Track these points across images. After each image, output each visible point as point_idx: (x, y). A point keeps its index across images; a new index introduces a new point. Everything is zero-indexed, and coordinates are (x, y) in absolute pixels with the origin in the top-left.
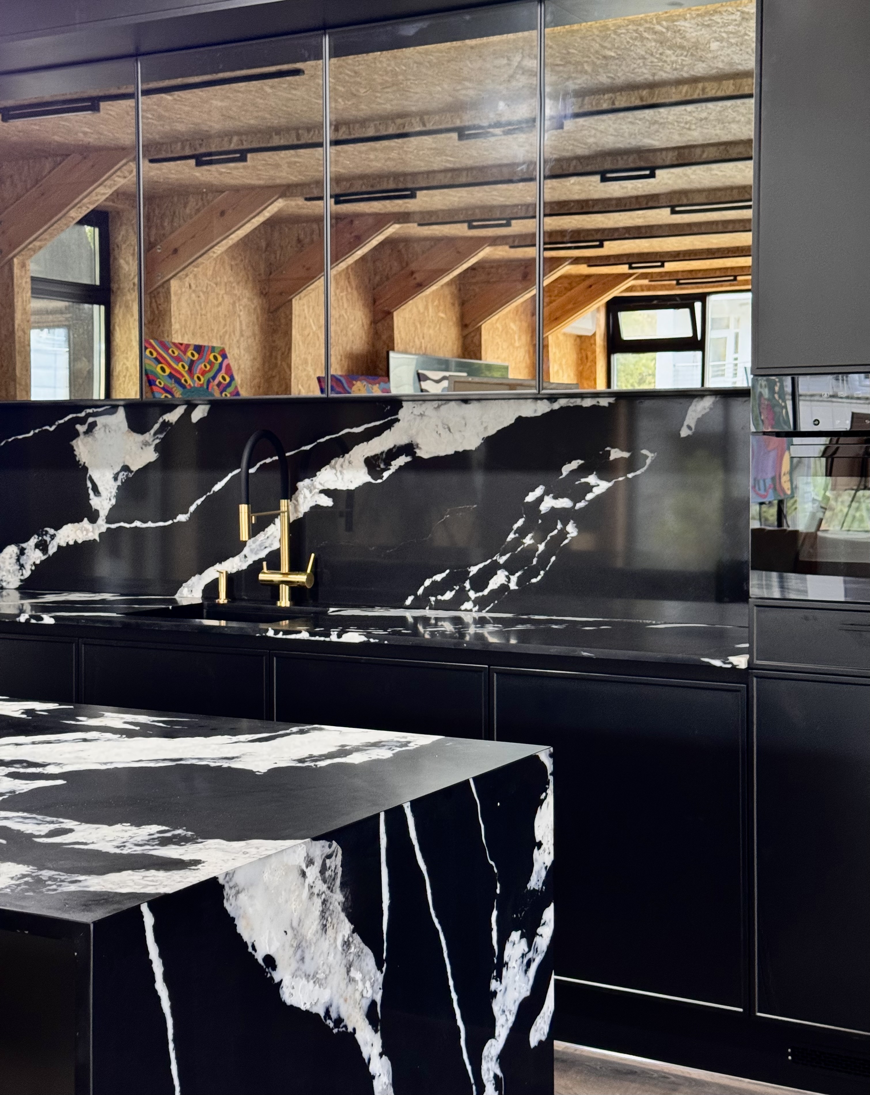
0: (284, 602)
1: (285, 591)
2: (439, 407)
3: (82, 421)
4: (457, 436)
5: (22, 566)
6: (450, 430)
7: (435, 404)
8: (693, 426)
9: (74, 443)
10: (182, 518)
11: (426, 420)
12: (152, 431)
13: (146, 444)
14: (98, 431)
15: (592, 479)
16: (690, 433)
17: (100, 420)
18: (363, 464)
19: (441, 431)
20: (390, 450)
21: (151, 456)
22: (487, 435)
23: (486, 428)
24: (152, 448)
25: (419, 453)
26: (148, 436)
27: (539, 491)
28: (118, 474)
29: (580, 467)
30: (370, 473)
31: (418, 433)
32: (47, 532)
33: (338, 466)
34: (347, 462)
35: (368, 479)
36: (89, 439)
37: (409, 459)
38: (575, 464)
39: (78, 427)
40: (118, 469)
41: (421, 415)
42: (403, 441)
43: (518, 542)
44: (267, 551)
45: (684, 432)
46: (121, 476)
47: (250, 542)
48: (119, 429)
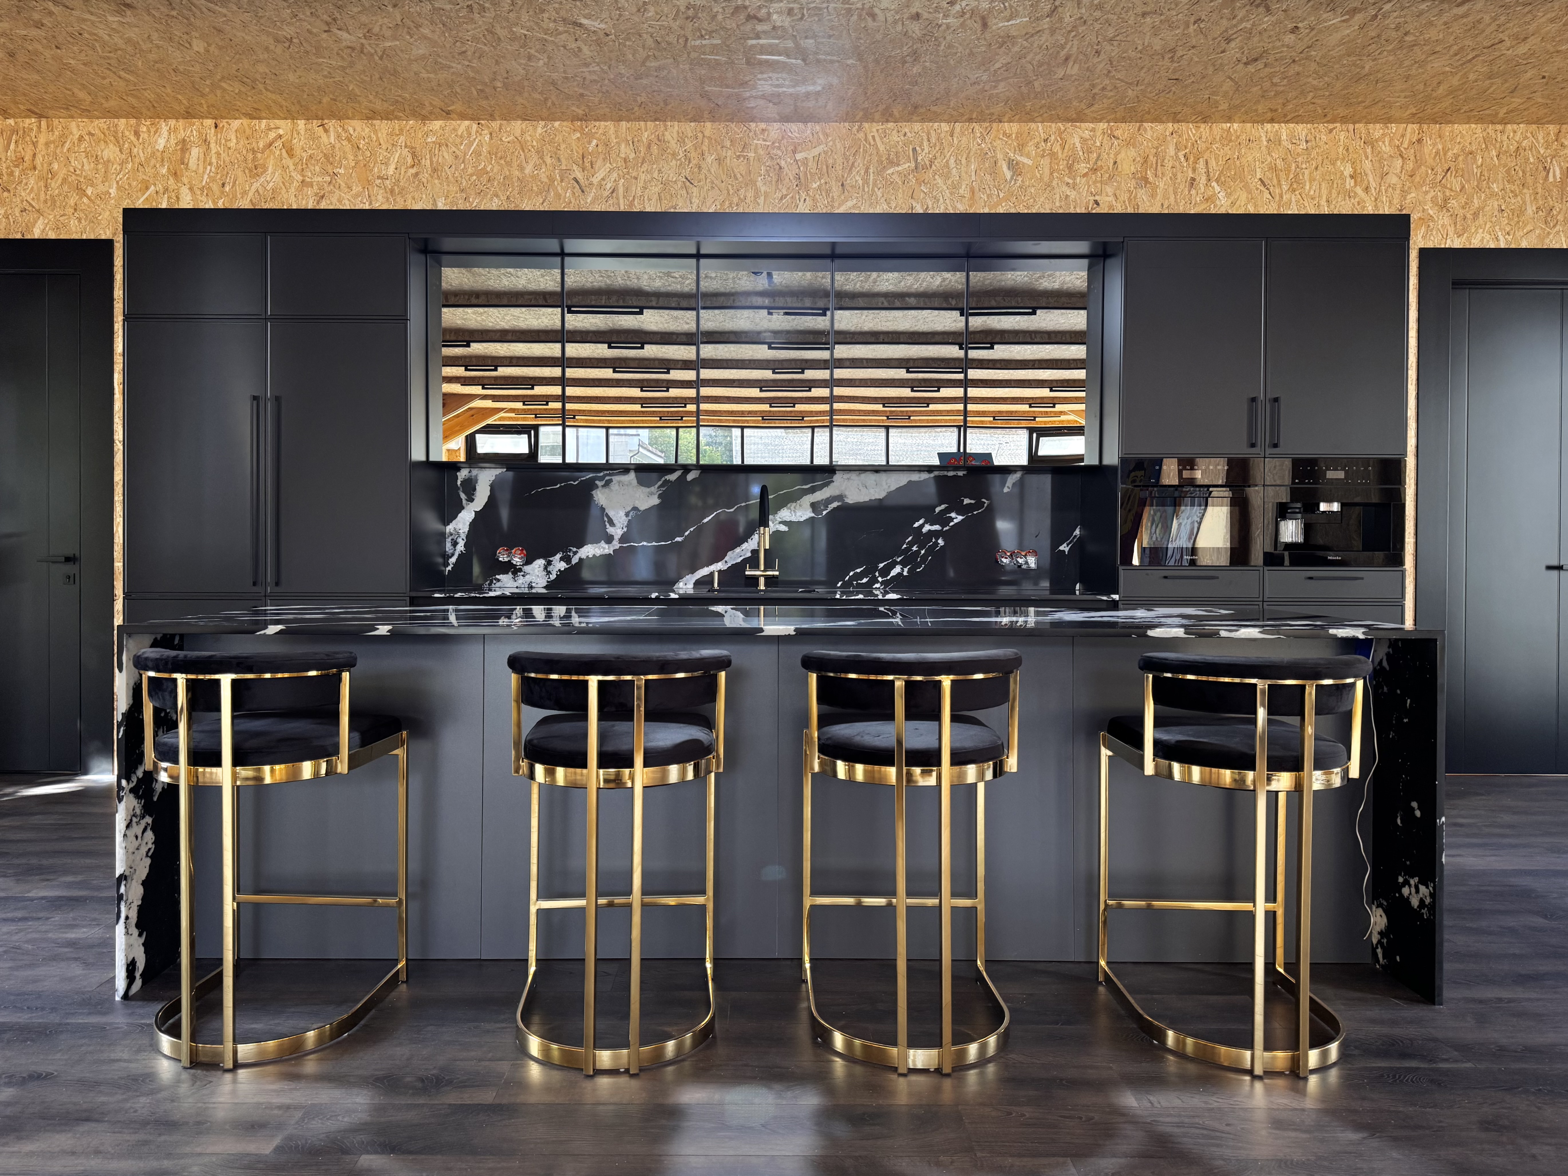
0: (762, 587)
1: (762, 581)
2: (859, 474)
3: (601, 479)
4: (872, 491)
5: (549, 573)
6: (866, 488)
7: (857, 471)
8: (1010, 487)
9: (594, 492)
10: (679, 539)
12: (656, 486)
13: (652, 494)
14: (614, 486)
15: (953, 515)
16: (1008, 490)
17: (616, 479)
18: (809, 506)
19: (861, 488)
20: (828, 499)
21: (655, 501)
22: (889, 491)
23: (888, 487)
24: (656, 496)
25: (847, 500)
26: (653, 489)
27: (921, 521)
30: (813, 512)
32: (570, 550)
33: (792, 508)
35: (813, 515)
37: (840, 504)
38: (943, 507)
39: (597, 482)
40: (629, 509)
41: (848, 479)
43: (909, 549)
44: (742, 558)
45: (1006, 490)
46: (631, 513)
47: (730, 553)
48: (631, 484)
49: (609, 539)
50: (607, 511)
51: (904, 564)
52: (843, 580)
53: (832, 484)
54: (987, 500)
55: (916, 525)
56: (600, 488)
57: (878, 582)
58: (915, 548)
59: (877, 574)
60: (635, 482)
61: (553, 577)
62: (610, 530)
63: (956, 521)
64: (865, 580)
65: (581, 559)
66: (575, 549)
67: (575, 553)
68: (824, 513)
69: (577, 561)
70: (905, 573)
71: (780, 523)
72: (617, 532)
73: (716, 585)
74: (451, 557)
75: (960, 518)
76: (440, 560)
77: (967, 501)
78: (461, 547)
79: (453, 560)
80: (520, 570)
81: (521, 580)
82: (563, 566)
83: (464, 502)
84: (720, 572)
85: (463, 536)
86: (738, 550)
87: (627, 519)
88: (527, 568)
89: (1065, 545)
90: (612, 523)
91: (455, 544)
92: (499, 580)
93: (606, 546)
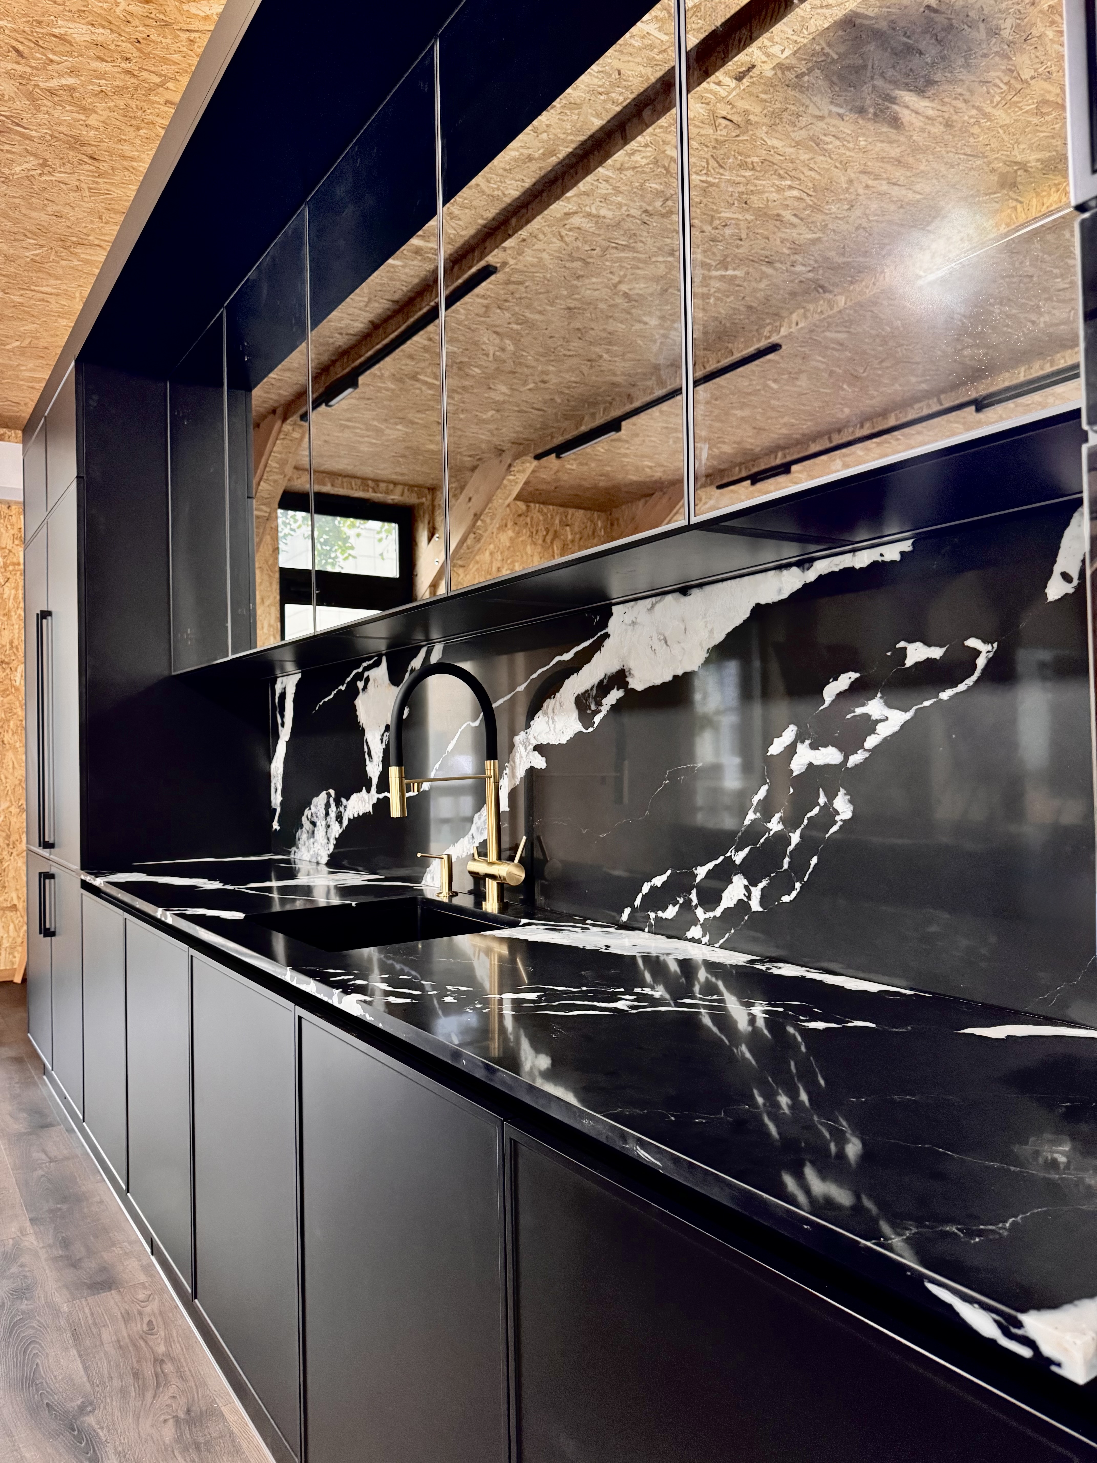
2: (653, 605)
3: (361, 677)
4: (676, 650)
6: (666, 642)
7: (648, 602)
8: (1075, 571)
9: (356, 702)
11: (638, 630)
14: (370, 687)
15: (875, 707)
16: (1066, 588)
17: (371, 674)
18: (573, 706)
19: (656, 644)
20: (601, 683)
22: (713, 642)
23: (711, 632)
25: (632, 683)
27: (790, 734)
28: (383, 735)
29: (854, 686)
30: (581, 718)
31: (630, 653)
33: (550, 711)
34: (558, 704)
35: (579, 727)
36: (366, 697)
37: (621, 693)
38: (845, 681)
39: (360, 683)
40: (383, 729)
41: (634, 623)
42: (613, 668)
47: (476, 818)
48: (384, 683)
49: (369, 786)
50: (366, 735)
51: (750, 873)
52: (632, 906)
53: (607, 643)
54: (985, 641)
55: (776, 748)
56: (361, 695)
57: (695, 921)
58: (775, 825)
59: (694, 896)
60: (387, 677)
61: (332, 847)
62: (369, 769)
63: (884, 731)
64: (671, 912)
65: (349, 820)
66: (345, 802)
67: (345, 809)
68: (597, 719)
69: (347, 823)
70: (755, 905)
71: (535, 749)
72: (374, 771)
73: (445, 891)
74: (276, 811)
75: (899, 718)
77: (917, 654)
78: (279, 795)
81: (311, 850)
82: (337, 829)
83: (280, 727)
85: (281, 779)
86: (485, 811)
87: (381, 749)
88: (315, 832)
90: (371, 758)
91: (276, 793)
92: (299, 849)
93: (367, 797)
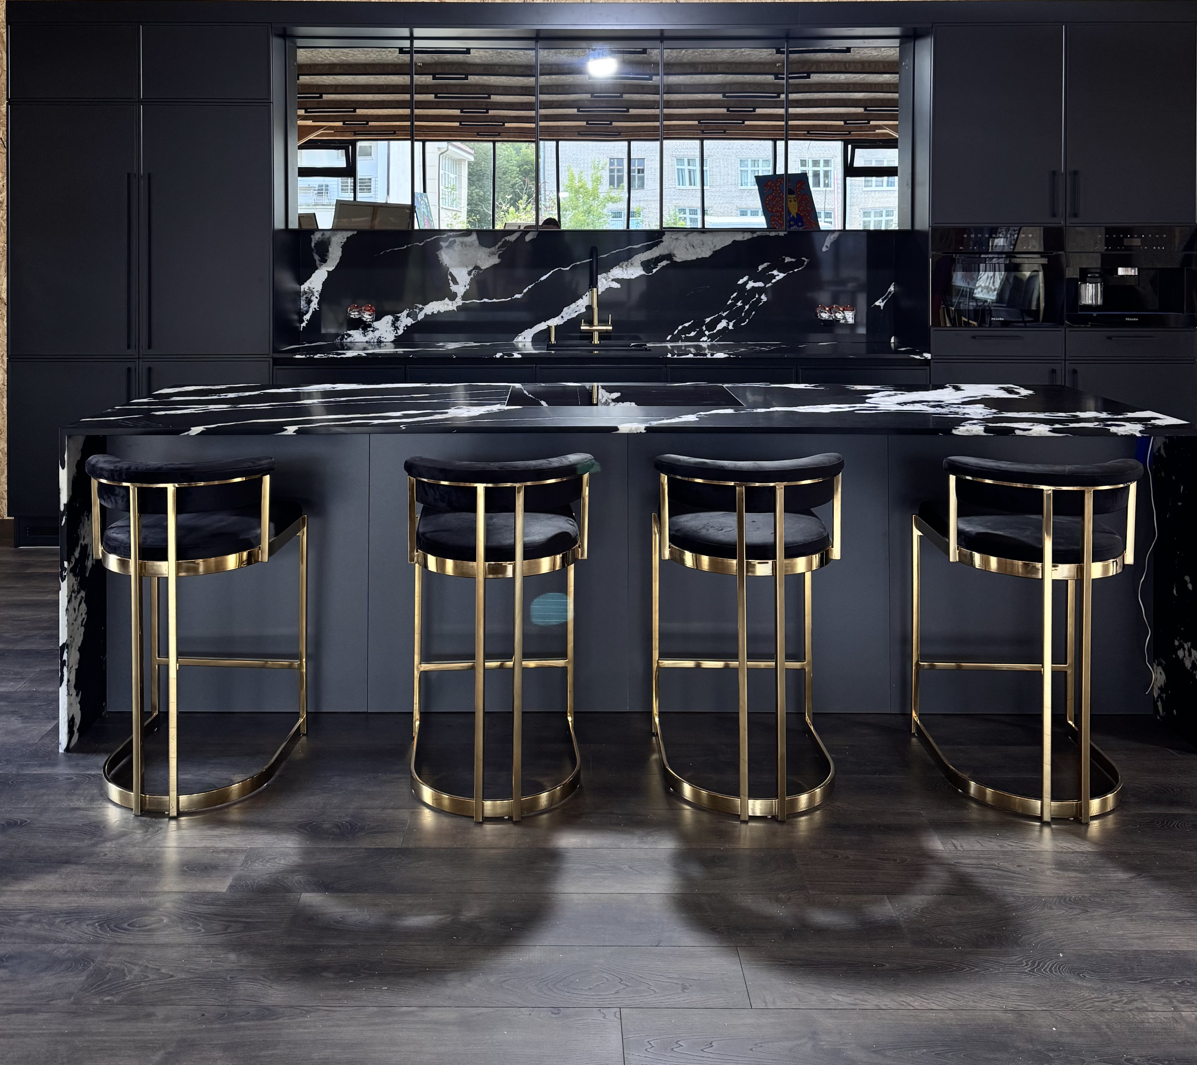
0: (596, 341)
1: (596, 335)
2: (687, 235)
3: (444, 240)
4: (698, 250)
5: (396, 328)
6: (693, 247)
7: (685, 233)
8: (829, 246)
9: (438, 253)
10: (518, 296)
11: (679, 241)
12: (497, 246)
13: (493, 254)
14: (457, 245)
15: (775, 272)
16: (827, 249)
17: (459, 239)
18: (640, 265)
19: (688, 247)
20: (657, 258)
21: (495, 260)
22: (715, 250)
23: (715, 246)
24: (497, 256)
25: (675, 259)
26: (494, 249)
27: (746, 278)
28: (471, 271)
29: (768, 266)
30: (644, 269)
31: (674, 248)
32: (416, 307)
33: (624, 266)
34: (630, 264)
35: (644, 273)
36: (451, 251)
37: (668, 262)
38: (765, 265)
39: (442, 243)
40: (471, 268)
41: (677, 240)
42: (666, 252)
43: (734, 304)
44: (577, 314)
45: (824, 249)
46: (473, 272)
47: (565, 309)
48: (473, 245)
49: (453, 297)
50: (450, 270)
51: (729, 318)
52: (672, 334)
53: (662, 244)
54: (807, 259)
55: (741, 282)
56: (444, 249)
57: (705, 335)
58: (739, 304)
59: (704, 328)
60: (477, 243)
61: (400, 332)
62: (454, 288)
63: (778, 278)
64: (693, 334)
65: (426, 315)
66: (421, 306)
67: (421, 310)
68: (654, 271)
69: (423, 317)
70: (731, 327)
71: (613, 280)
72: (460, 289)
73: (553, 339)
74: (305, 314)
75: (782, 275)
76: (295, 317)
77: (788, 260)
78: (314, 305)
79: (307, 317)
80: (370, 326)
81: (370, 335)
82: (409, 321)
83: (318, 262)
84: (557, 327)
85: (317, 294)
86: (573, 306)
87: (469, 278)
88: (376, 324)
89: (880, 300)
90: (455, 282)
91: (309, 302)
92: (350, 336)
93: (450, 303)
